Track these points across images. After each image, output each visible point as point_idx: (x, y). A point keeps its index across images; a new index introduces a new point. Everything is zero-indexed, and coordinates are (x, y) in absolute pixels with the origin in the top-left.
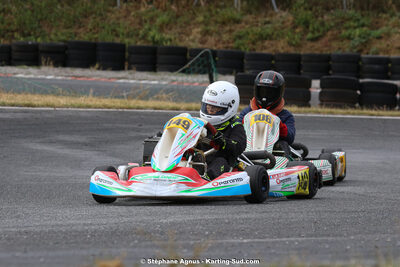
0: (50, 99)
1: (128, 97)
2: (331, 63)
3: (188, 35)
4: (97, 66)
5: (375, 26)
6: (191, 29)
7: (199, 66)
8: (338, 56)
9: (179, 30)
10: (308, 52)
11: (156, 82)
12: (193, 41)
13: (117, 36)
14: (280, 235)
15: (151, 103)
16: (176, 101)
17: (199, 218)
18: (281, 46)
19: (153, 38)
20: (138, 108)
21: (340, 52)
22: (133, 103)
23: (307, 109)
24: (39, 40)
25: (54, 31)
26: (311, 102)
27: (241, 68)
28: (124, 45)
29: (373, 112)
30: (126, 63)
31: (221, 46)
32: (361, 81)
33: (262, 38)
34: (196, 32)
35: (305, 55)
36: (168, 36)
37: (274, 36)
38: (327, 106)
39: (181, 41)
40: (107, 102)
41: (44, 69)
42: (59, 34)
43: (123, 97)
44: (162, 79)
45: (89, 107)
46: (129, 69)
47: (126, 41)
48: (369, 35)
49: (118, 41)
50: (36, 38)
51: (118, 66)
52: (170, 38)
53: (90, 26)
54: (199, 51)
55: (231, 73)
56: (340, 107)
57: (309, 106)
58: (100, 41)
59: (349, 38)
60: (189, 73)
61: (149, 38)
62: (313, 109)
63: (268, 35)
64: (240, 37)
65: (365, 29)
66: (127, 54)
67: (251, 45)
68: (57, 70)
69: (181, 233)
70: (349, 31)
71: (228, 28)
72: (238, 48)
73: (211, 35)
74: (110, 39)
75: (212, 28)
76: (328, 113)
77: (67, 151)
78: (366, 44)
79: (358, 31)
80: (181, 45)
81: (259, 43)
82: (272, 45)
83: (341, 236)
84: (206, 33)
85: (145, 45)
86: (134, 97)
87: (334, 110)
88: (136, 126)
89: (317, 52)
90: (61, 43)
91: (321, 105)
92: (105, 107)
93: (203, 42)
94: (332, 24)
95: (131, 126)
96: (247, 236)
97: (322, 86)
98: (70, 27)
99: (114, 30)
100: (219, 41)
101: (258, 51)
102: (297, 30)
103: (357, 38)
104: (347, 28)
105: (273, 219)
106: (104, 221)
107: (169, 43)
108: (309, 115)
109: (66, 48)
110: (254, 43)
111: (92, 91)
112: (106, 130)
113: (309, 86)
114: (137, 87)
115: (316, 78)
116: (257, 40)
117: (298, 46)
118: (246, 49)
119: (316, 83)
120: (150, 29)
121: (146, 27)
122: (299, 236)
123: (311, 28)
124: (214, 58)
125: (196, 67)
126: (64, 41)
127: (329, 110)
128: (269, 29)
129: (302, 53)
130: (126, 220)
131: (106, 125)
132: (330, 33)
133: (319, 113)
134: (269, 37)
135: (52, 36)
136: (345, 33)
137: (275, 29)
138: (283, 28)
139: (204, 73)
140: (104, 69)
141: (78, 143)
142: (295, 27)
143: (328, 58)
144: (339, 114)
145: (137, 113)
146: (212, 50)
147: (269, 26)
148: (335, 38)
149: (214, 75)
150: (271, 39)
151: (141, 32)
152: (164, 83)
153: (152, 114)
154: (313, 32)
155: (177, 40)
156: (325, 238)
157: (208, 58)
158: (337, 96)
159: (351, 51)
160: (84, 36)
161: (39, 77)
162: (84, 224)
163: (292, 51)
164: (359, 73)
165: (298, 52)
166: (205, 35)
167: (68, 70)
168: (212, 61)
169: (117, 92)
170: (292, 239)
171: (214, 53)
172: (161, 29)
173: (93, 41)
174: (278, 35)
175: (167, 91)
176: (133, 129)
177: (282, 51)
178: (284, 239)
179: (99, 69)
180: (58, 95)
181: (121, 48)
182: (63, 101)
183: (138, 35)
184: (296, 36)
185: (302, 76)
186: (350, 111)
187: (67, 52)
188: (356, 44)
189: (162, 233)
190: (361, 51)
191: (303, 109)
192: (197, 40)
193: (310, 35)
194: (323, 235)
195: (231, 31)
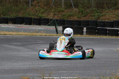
0: (11, 33)
1: (33, 32)
2: (89, 23)
3: (49, 15)
4: (24, 24)
5: (101, 13)
6: (50, 14)
7: (52, 24)
8: (91, 21)
9: (47, 14)
10: (83, 20)
11: (40, 28)
12: (51, 17)
13: (30, 15)
14: (74, 70)
15: (39, 34)
16: (46, 33)
17: (52, 65)
18: (75, 18)
19: (40, 16)
20: (36, 35)
21: (92, 20)
22: (34, 34)
23: (83, 36)
24: (8, 17)
25: (12, 14)
26: (84, 34)
27: (64, 24)
28: (32, 18)
29: (101, 36)
30: (32, 23)
31: (58, 18)
32: (97, 28)
33: (70, 16)
34: (52, 14)
35: (82, 21)
36: (44, 15)
37: (73, 15)
38: (88, 35)
39: (47, 17)
40: (27, 33)
41: (9, 24)
42: (13, 15)
43: (31, 32)
44: (42, 27)
45: (22, 35)
46: (33, 24)
47: (32, 17)
48: (100, 15)
49: (30, 17)
50: (7, 16)
51: (30, 24)
52: (44, 16)
53: (22, 13)
54: (52, 19)
55: (61, 26)
56: (92, 35)
57: (83, 35)
58: (25, 17)
59: (94, 16)
60: (50, 26)
61: (39, 16)
62: (84, 35)
63: (72, 15)
64: (64, 16)
65: (98, 13)
66: (32, 20)
67: (67, 18)
68: (13, 25)
69: (47, 70)
70: (94, 14)
71: (60, 13)
72: (63, 19)
73: (56, 15)
74: (28, 16)
75: (56, 13)
76: (88, 37)
77: (15, 47)
78: (99, 18)
79: (96, 14)
80: (48, 18)
81: (69, 17)
82: (73, 18)
83: (91, 70)
84: (55, 14)
85: (38, 18)
86: (34, 32)
87: (90, 36)
88: (35, 40)
89: (85, 20)
90: (14, 17)
91: (86, 34)
92: (26, 35)
93: (53, 17)
94: (90, 12)
95: (33, 40)
96: (65, 70)
97: (87, 29)
98: (16, 13)
99: (29, 14)
100: (58, 17)
101: (69, 20)
102: (80, 14)
103: (96, 16)
104: (93, 13)
105: (73, 66)
106: (25, 66)
107: (44, 17)
108: (83, 37)
109: (15, 19)
110: (68, 17)
111: (22, 31)
112: (27, 41)
113: (83, 29)
114: (35, 29)
115: (85, 27)
116: (69, 16)
117: (80, 18)
118: (66, 19)
119: (85, 28)
120: (39, 13)
121: (38, 13)
122: (80, 70)
123: (83, 13)
124: (57, 21)
125: (51, 24)
126: (15, 17)
127: (88, 36)
128: (72, 13)
129: (81, 20)
130: (32, 66)
131: (26, 40)
132: (89, 14)
133: (86, 37)
134: (72, 16)
135: (12, 15)
136: (93, 14)
137: (74, 14)
138: (76, 13)
139: (54, 26)
140: (26, 25)
141: (19, 45)
142: (79, 13)
143: (88, 21)
144: (91, 37)
145: (35, 37)
146: (56, 20)
147: (72, 12)
148: (90, 16)
149: (57, 26)
150: (73, 16)
151: (36, 14)
152: (43, 28)
153: (39, 37)
154: (84, 14)
155: (46, 17)
156: (87, 71)
157: (55, 21)
158: (91, 32)
159: (95, 19)
160: (20, 15)
161: (8, 27)
162: (20, 67)
163: (78, 19)
164: (97, 25)
165: (80, 20)
166: (54, 15)
167: (16, 25)
168: (56, 22)
169: (30, 31)
170: (78, 71)
171: (57, 20)
172: (42, 13)
173: (23, 17)
174: (74, 15)
175: (44, 31)
176: (34, 41)
177: (76, 20)
178: (75, 71)
179: (25, 24)
180: (13, 32)
181: (31, 19)
182: (14, 33)
183: (35, 15)
184: (79, 16)
185: (81, 26)
186: (95, 36)
187: (16, 20)
188: (96, 17)
189: (41, 70)
190: (97, 19)
191: (81, 36)
192: (52, 17)
193: (83, 15)
194: (86, 70)
195: (61, 14)
